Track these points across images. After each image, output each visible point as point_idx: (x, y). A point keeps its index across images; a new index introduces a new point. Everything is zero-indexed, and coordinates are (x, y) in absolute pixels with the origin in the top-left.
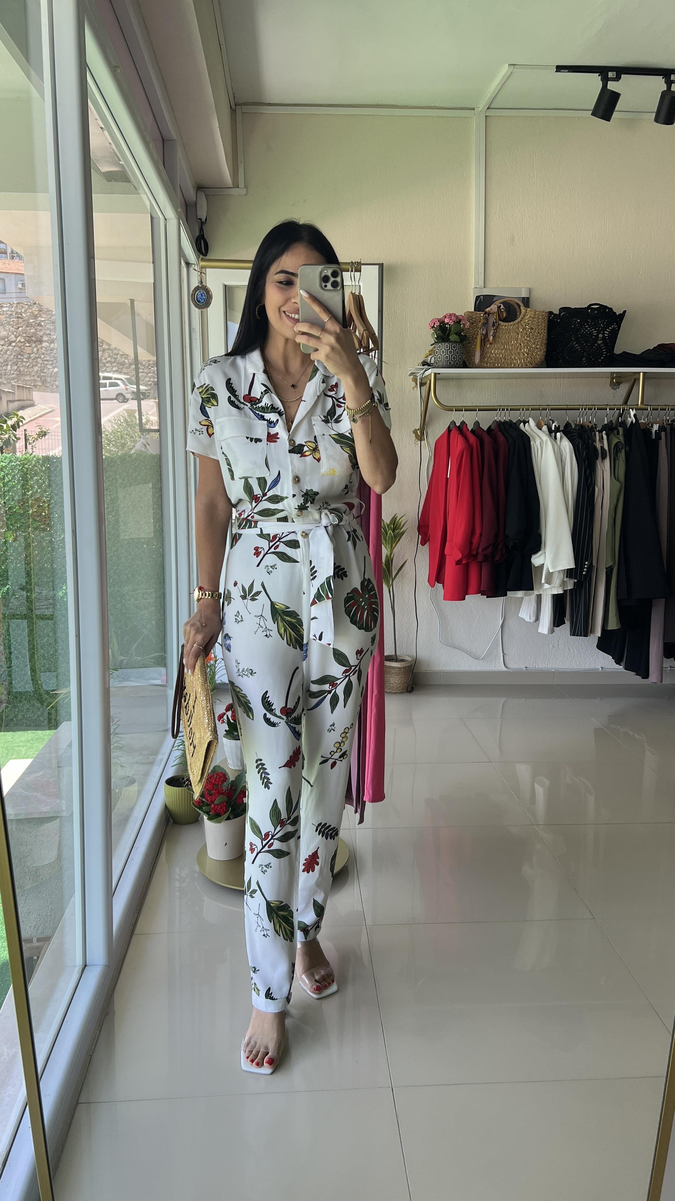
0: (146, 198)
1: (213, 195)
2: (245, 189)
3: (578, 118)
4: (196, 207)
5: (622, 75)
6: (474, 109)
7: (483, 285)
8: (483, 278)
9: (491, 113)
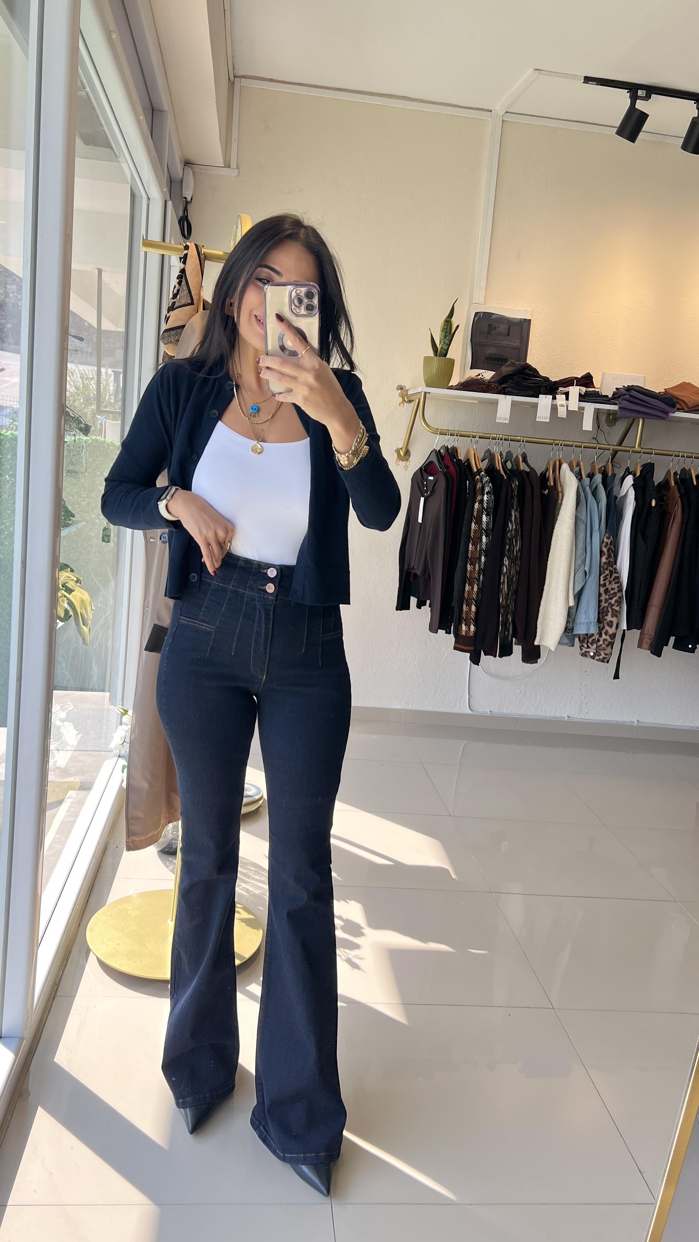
0: (127, 168)
1: (202, 173)
2: (237, 170)
3: (599, 133)
4: (182, 184)
5: (652, 95)
6: (491, 111)
7: (484, 301)
8: (484, 294)
9: (509, 118)
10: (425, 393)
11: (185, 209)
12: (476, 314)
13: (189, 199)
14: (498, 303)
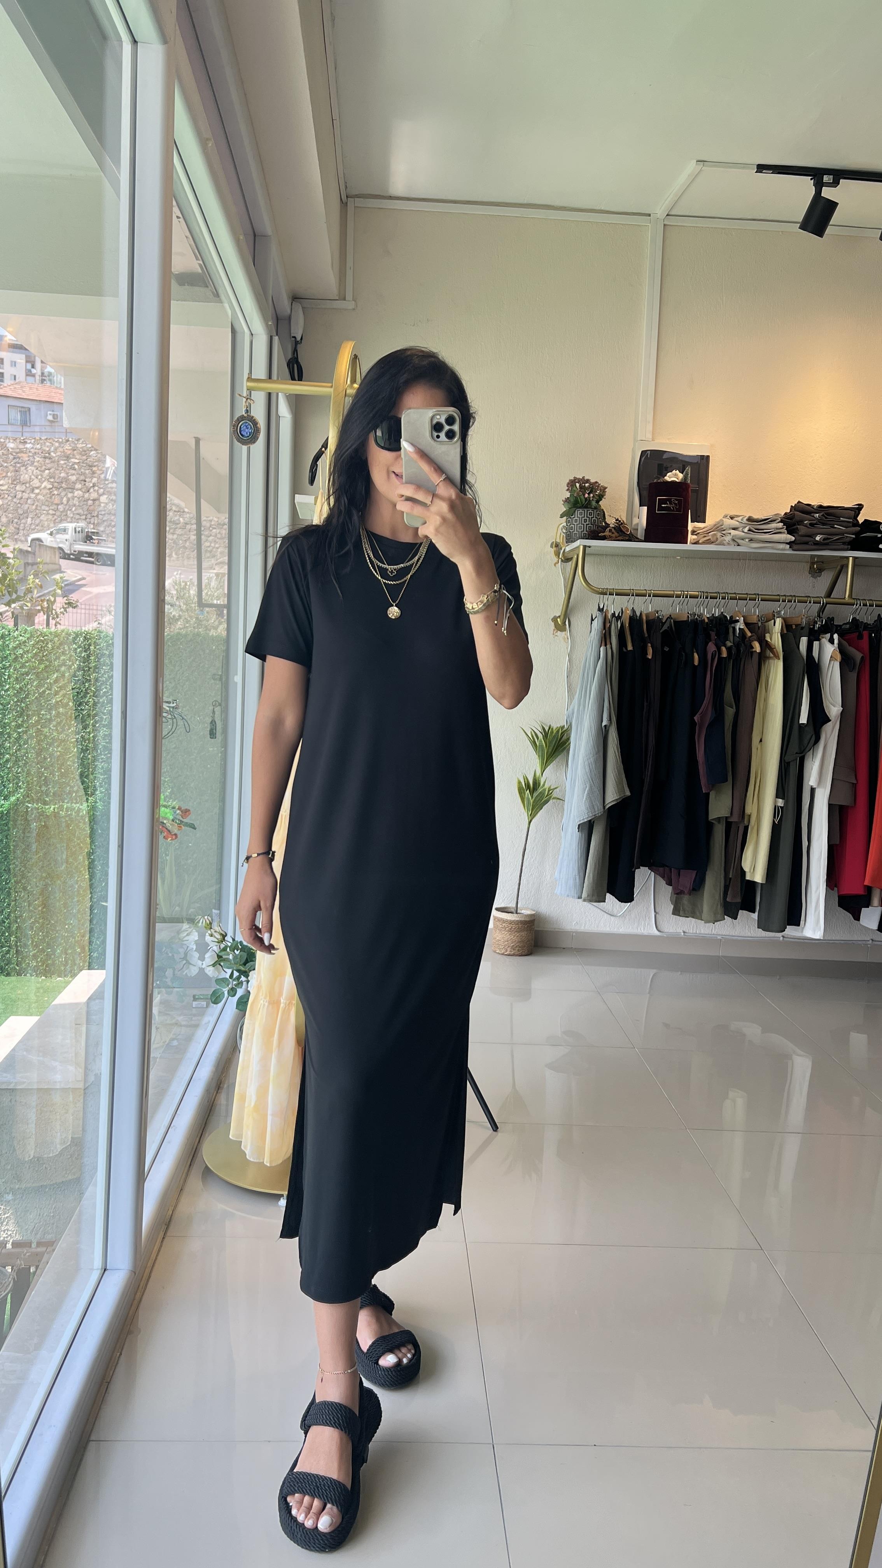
0: (228, 305)
1: (313, 308)
2: (354, 302)
3: (782, 231)
4: (290, 322)
5: (840, 180)
6: (649, 215)
7: (651, 437)
8: (651, 429)
9: (671, 221)
10: (585, 547)
11: (295, 351)
12: (643, 453)
13: (299, 339)
14: (669, 439)
